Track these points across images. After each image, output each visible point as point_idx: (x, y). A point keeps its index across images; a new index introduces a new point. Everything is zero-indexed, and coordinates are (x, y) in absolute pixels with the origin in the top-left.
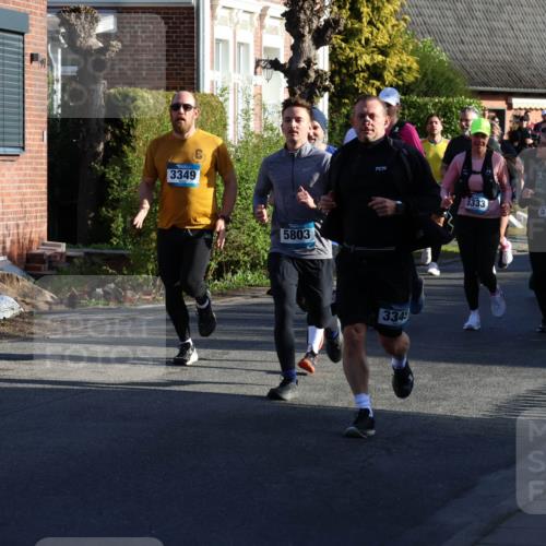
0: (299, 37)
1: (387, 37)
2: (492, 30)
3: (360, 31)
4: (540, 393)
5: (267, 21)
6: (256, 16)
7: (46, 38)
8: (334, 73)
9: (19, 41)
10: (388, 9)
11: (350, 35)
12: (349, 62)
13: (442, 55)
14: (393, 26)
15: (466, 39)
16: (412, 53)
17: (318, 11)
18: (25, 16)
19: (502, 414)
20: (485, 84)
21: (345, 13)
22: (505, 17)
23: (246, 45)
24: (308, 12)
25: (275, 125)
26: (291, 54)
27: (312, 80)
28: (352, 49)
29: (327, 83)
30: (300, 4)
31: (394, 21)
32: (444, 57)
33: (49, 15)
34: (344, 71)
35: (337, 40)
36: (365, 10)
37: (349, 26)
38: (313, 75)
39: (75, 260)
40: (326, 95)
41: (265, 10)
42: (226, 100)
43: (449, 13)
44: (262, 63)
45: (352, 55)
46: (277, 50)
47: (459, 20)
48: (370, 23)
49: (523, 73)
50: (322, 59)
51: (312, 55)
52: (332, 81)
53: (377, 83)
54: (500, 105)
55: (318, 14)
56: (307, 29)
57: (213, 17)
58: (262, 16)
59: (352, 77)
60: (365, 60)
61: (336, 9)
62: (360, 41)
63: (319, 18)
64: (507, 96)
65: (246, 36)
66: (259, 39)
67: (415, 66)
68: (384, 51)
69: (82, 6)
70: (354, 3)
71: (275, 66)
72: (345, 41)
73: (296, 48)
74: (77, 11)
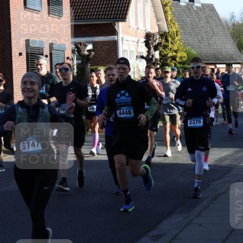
0: (149, 48)
1: (177, 47)
2: (209, 44)
3: (168, 46)
4: (229, 156)
5: (139, 44)
6: (136, 42)
7: (71, 52)
8: (160, 59)
9: (63, 53)
10: (177, 38)
11: (165, 47)
12: (165, 55)
13: (194, 52)
14: (179, 44)
15: (202, 47)
16: (185, 52)
17: (155, 40)
18: (65, 45)
19: (217, 163)
20: (208, 61)
21: (164, 40)
22: (213, 39)
23: (133, 52)
24: (152, 41)
26: (147, 53)
28: (166, 51)
30: (149, 38)
31: (179, 42)
32: (195, 53)
33: (72, 45)
34: (164, 58)
35: (161, 49)
36: (170, 39)
37: (165, 44)
38: (154, 60)
41: (138, 40)
43: (195, 39)
44: (138, 57)
45: (166, 53)
46: (143, 53)
47: (199, 41)
48: (171, 43)
49: (220, 57)
50: (157, 55)
51: (154, 54)
52: (160, 61)
53: (174, 62)
54: (213, 67)
55: (155, 41)
56: (152, 46)
57: (122, 43)
58: (138, 42)
59: (166, 60)
60: (170, 54)
61: (160, 39)
62: (168, 49)
64: (215, 64)
65: (133, 49)
66: (137, 50)
67: (186, 56)
68: (176, 52)
69: (82, 42)
70: (166, 37)
71: (142, 57)
72: (164, 49)
73: (149, 52)
74: (80, 43)
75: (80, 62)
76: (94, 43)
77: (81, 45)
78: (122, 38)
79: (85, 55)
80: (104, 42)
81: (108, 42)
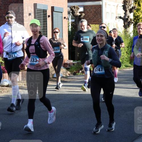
0: (126, 11)
3: (140, 9)
6: (116, 6)
7: (67, 13)
8: (134, 19)
9: (61, 14)
11: (138, 10)
17: (130, 5)
18: (63, 8)
21: (137, 5)
23: (113, 13)
24: (128, 5)
25: (121, 32)
26: (124, 15)
27: (129, 21)
28: (138, 13)
29: (133, 21)
30: (126, 3)
33: (68, 8)
34: (137, 18)
35: (135, 11)
36: (141, 4)
37: (138, 8)
38: (129, 20)
39: (75, 64)
40: (133, 24)
42: (109, 26)
44: (117, 17)
45: (138, 15)
46: (121, 14)
50: (131, 16)
51: (129, 15)
52: (134, 21)
56: (128, 9)
57: (106, 7)
58: (117, 6)
59: (139, 20)
60: (141, 16)
61: (134, 4)
62: (140, 11)
63: (131, 6)
66: (116, 12)
69: (75, 6)
70: (139, 2)
71: (120, 18)
72: (137, 11)
73: (125, 14)
74: (74, 7)
75: (74, 20)
76: (85, 7)
77: (75, 8)
78: (105, 3)
79: (77, 16)
80: (91, 6)
81: (95, 6)
